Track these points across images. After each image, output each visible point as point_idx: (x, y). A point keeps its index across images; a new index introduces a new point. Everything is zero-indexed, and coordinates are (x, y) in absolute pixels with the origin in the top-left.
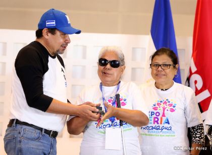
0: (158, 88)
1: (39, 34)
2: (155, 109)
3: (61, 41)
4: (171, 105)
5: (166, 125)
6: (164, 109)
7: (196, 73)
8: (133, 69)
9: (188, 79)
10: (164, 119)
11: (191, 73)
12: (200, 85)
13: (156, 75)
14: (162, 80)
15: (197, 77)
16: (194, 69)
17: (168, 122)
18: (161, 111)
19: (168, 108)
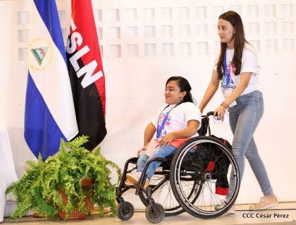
12: (80, 42)
15: (76, 35)
16: (74, 28)
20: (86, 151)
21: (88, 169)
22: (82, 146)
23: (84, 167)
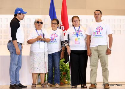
0: (53, 30)
1: (16, 15)
2: (52, 36)
3: (22, 16)
4: (56, 35)
5: (55, 41)
6: (54, 36)
7: (62, 25)
8: (44, 25)
9: (60, 27)
10: (54, 39)
11: (61, 26)
12: (64, 29)
13: (52, 26)
14: (54, 28)
15: (63, 27)
16: (62, 24)
17: (55, 40)
18: (53, 37)
19: (56, 36)
20: (64, 63)
21: (65, 69)
22: (63, 62)
23: (64, 69)
